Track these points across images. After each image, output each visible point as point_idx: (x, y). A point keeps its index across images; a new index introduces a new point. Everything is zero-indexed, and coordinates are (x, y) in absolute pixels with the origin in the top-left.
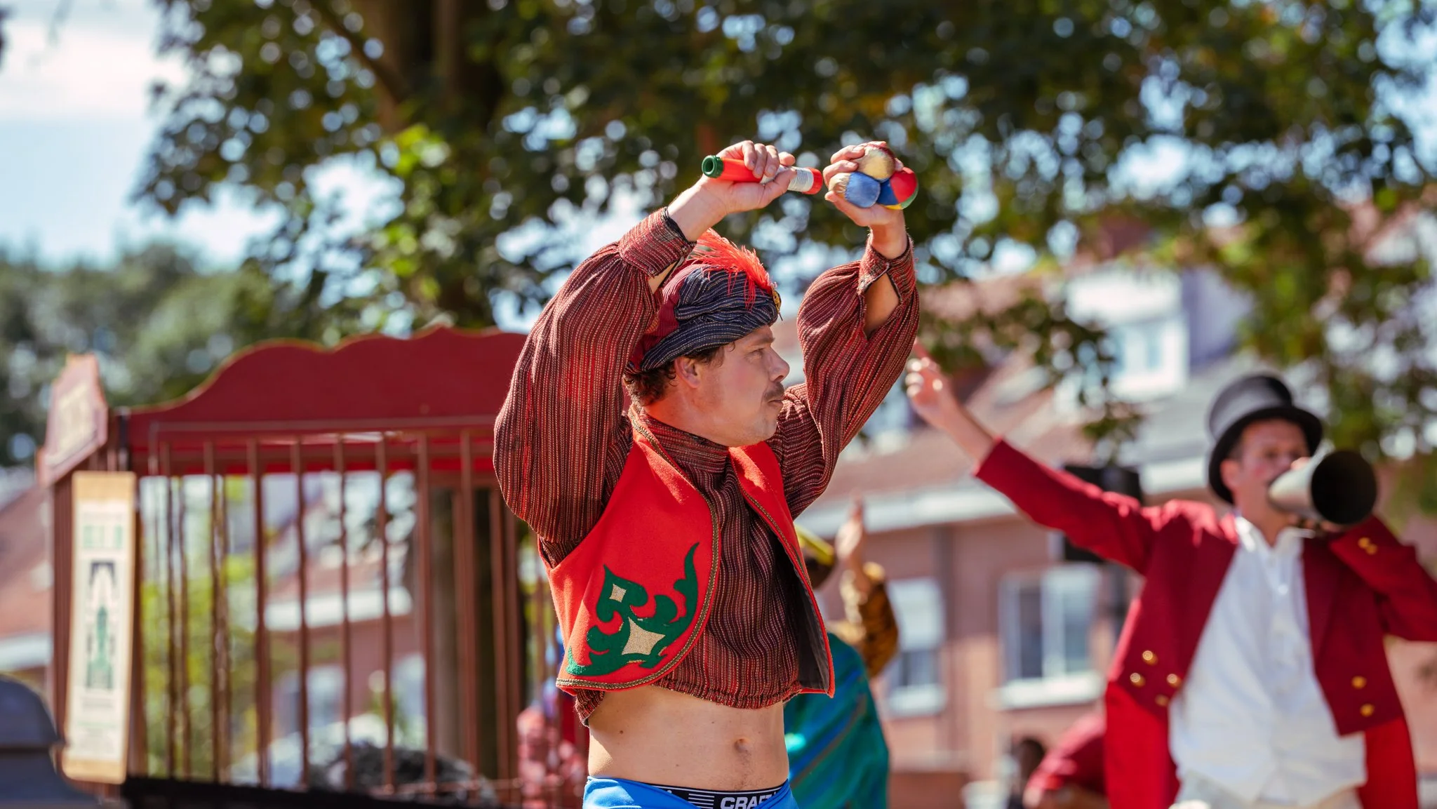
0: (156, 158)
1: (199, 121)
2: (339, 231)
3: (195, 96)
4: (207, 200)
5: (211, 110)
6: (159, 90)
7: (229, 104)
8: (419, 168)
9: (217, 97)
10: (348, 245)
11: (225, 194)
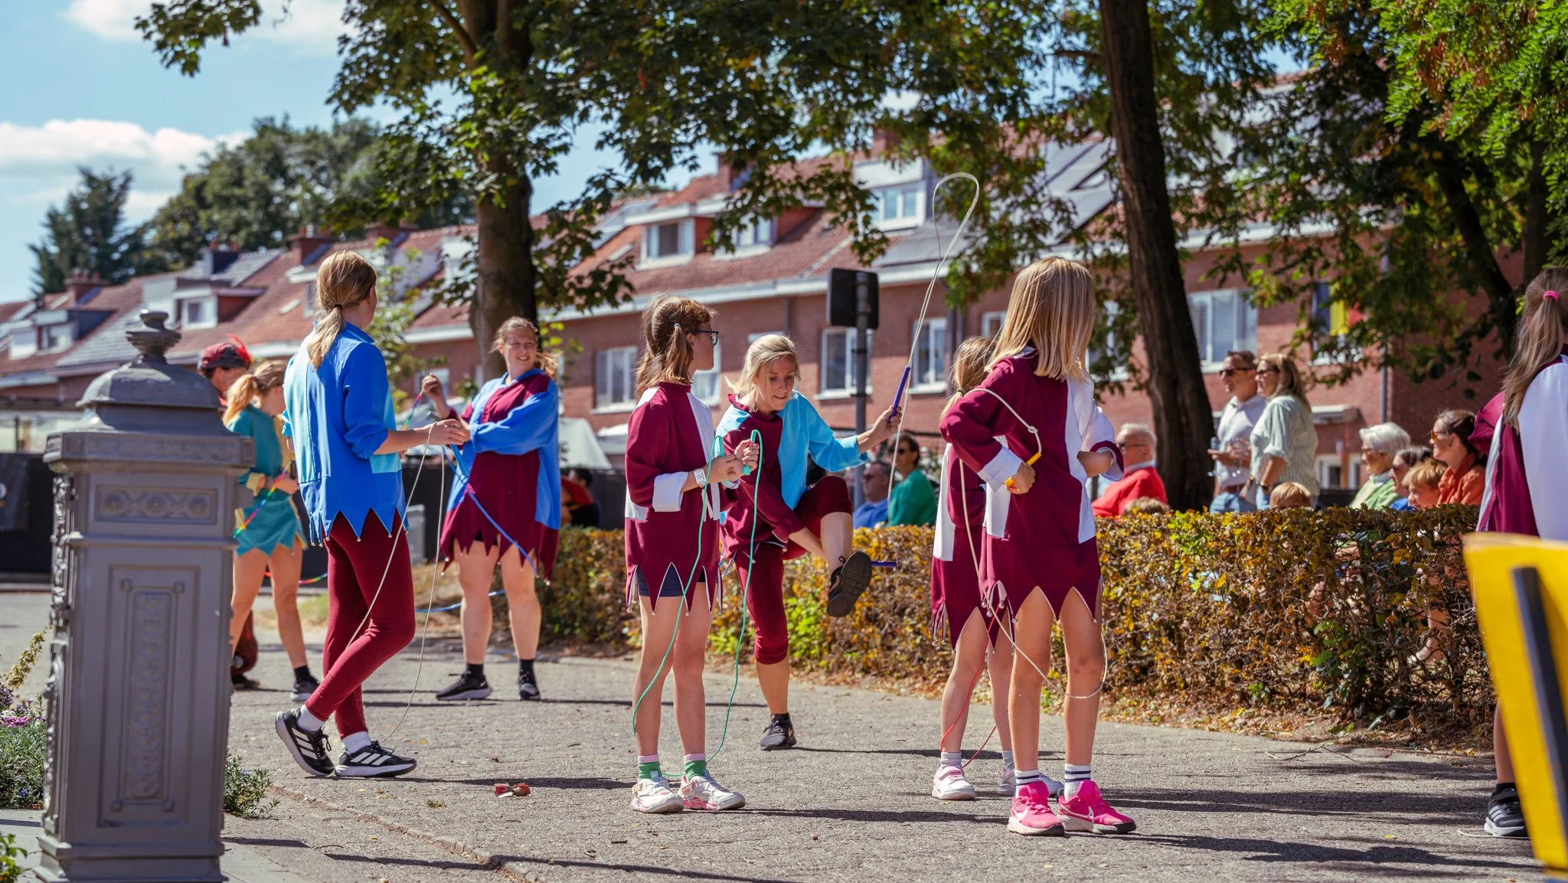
0: (342, 77)
1: (366, 57)
2: (436, 124)
3: (364, 44)
4: (370, 103)
5: (372, 52)
6: (345, 40)
7: (382, 52)
8: (484, 89)
9: (373, 44)
10: (442, 132)
11: (379, 99)
